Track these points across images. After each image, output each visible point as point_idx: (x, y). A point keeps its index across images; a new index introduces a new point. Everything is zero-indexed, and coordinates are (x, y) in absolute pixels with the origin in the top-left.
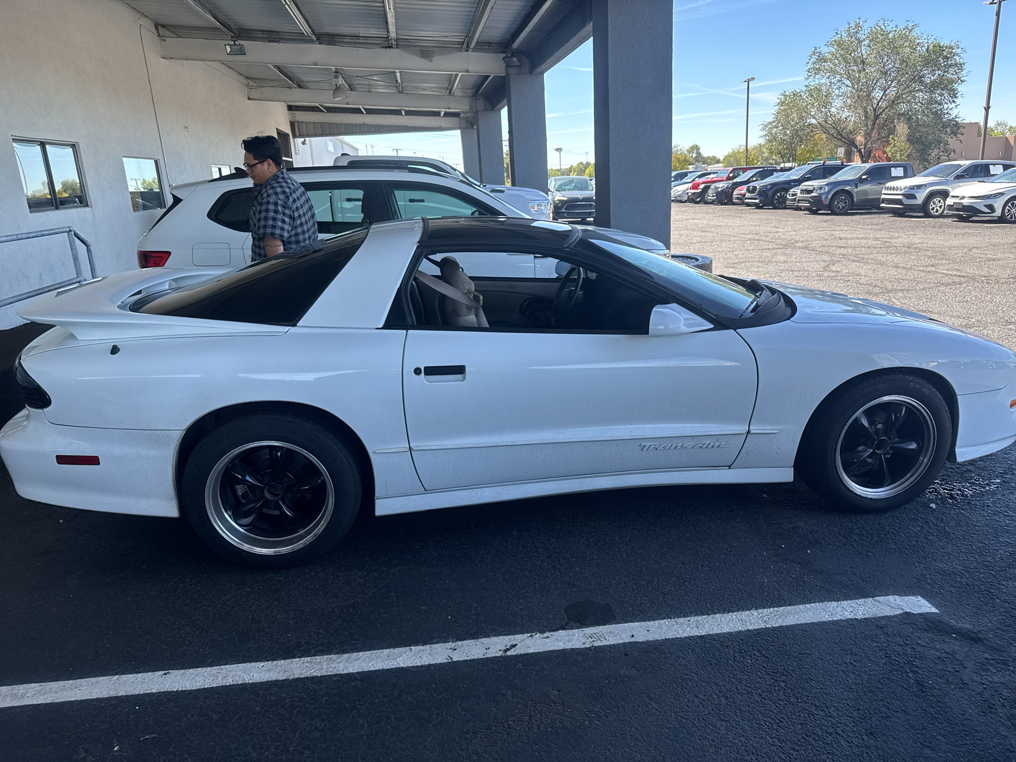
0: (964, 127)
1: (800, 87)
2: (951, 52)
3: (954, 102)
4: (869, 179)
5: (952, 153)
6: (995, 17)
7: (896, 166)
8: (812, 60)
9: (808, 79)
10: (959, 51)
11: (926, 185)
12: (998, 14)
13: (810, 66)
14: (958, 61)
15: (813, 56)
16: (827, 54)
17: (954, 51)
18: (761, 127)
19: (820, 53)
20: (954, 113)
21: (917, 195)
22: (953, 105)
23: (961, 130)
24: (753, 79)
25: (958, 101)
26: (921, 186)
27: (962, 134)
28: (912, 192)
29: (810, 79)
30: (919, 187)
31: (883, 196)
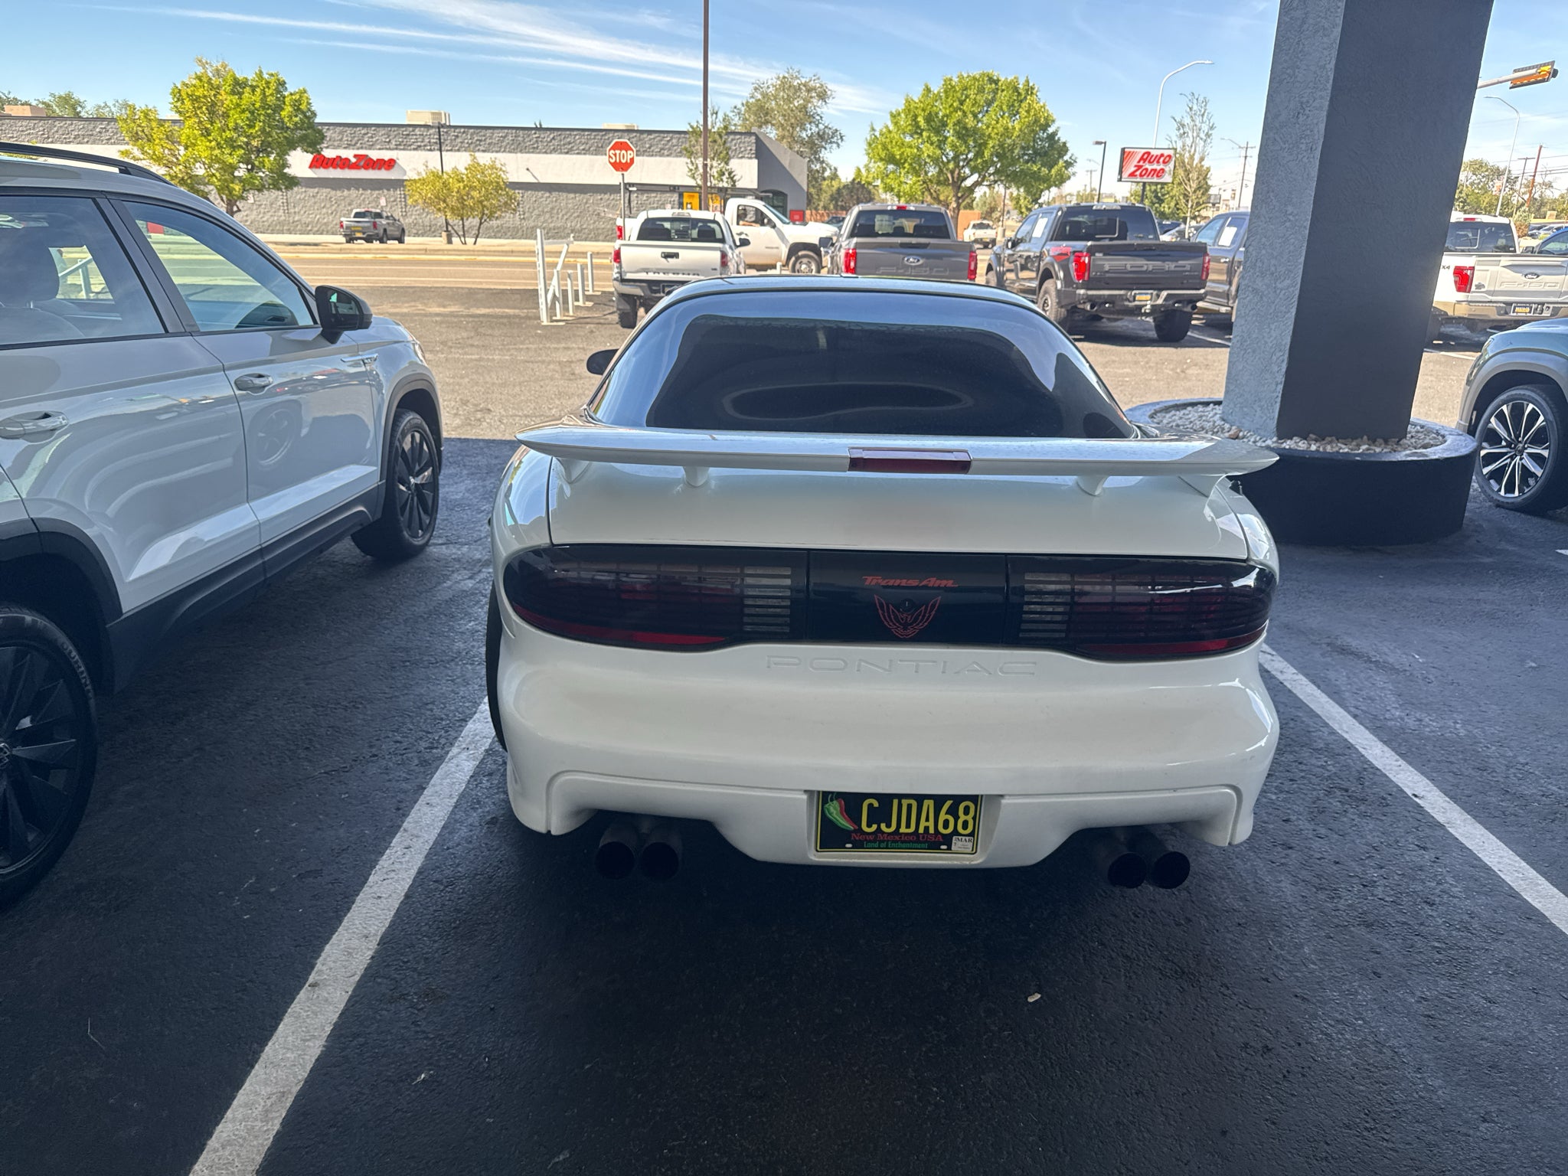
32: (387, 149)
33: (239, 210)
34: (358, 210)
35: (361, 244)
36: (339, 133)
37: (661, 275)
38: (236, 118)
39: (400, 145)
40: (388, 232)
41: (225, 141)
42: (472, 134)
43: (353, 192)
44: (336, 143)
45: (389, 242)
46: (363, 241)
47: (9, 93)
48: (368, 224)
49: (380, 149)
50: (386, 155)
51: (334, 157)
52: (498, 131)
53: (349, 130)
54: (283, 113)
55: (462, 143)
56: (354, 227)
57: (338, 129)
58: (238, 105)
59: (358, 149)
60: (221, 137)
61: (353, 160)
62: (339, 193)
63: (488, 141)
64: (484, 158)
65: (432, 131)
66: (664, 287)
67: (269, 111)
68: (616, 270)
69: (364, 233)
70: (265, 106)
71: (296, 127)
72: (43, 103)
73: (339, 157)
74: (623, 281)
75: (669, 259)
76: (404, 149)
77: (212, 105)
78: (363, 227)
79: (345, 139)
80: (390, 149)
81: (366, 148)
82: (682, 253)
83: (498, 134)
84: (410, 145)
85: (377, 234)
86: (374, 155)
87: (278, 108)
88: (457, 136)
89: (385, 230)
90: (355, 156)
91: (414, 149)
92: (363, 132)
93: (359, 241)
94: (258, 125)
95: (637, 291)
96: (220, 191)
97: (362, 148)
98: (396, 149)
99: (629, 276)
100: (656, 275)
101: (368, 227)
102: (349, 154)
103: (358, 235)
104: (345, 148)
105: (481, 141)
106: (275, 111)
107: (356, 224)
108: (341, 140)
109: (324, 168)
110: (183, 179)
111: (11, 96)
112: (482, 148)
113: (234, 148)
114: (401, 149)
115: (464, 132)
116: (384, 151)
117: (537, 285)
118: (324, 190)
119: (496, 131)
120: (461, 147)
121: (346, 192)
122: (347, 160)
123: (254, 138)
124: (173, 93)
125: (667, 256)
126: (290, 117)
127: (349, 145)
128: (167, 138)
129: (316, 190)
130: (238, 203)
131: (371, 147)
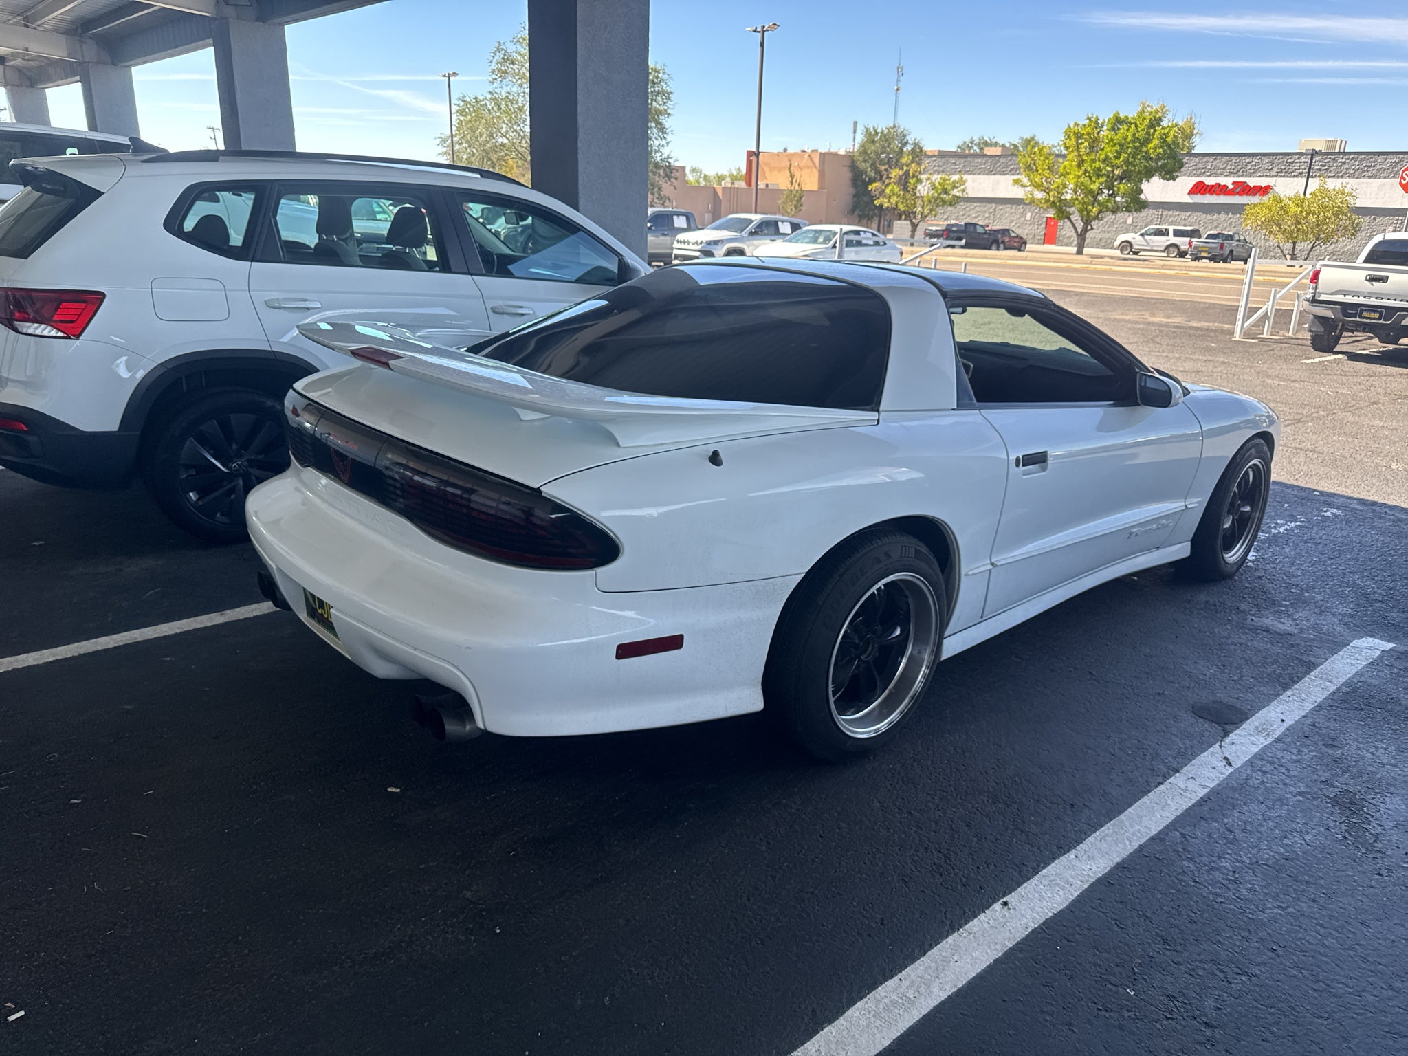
0: (677, 171)
1: (483, 93)
2: (657, 77)
3: (665, 138)
4: (653, 228)
5: (667, 201)
6: (760, 48)
7: (678, 214)
8: (496, 58)
9: (493, 83)
10: (665, 77)
11: (722, 241)
12: (762, 45)
13: (494, 66)
14: (664, 88)
15: (498, 53)
16: (514, 54)
17: (660, 75)
18: (438, 141)
19: (506, 51)
20: (666, 151)
21: (715, 252)
22: (664, 142)
23: (675, 174)
24: (455, 74)
25: (669, 138)
26: (719, 241)
27: (676, 179)
28: (709, 248)
29: (495, 85)
30: (716, 243)
31: (676, 252)
32: (1267, 176)
33: (1092, 229)
34: (1212, 232)
35: (1205, 263)
36: (1225, 162)
37: (1361, 298)
38: (1110, 151)
39: (1281, 172)
40: (1234, 253)
41: (1094, 170)
42: (1361, 160)
43: (1223, 216)
44: (1218, 172)
45: (1232, 262)
46: (1207, 261)
47: (994, 138)
48: (1216, 245)
49: (1260, 176)
50: (1263, 182)
51: (1214, 184)
52: (1391, 157)
53: (1234, 159)
54: (1151, 146)
55: (1347, 169)
56: (1202, 247)
57: (1224, 159)
58: (1112, 140)
59: (1238, 177)
60: (1091, 167)
61: (1231, 187)
62: (1209, 217)
63: (1378, 167)
64: (1333, 184)
65: (1303, 159)
66: (1362, 311)
67: (1137, 144)
68: (1311, 291)
69: (1209, 253)
70: (1135, 139)
71: (1159, 158)
72: (1013, 145)
73: (1218, 185)
74: (1314, 301)
75: (1374, 283)
76: (1284, 176)
77: (1094, 141)
78: (1209, 248)
79: (1229, 167)
80: (1270, 176)
81: (1246, 176)
82: (1393, 277)
83: (1391, 160)
84: (1291, 173)
85: (1222, 255)
86: (1252, 182)
87: (1148, 140)
88: (1344, 163)
89: (1232, 251)
90: (1234, 183)
91: (1294, 176)
92: (1247, 161)
93: (1204, 260)
94: (1124, 156)
95: (1328, 313)
96: (1081, 211)
97: (1242, 176)
98: (1277, 176)
99: (1323, 297)
100: (1356, 298)
101: (1215, 248)
102: (1228, 182)
103: (1204, 254)
104: (1226, 176)
105: (1369, 167)
106: (1142, 145)
107: (1204, 245)
108: (1224, 169)
109: (1202, 194)
110: (1053, 202)
111: (994, 141)
112: (1367, 174)
113: (1099, 176)
114: (1281, 176)
115: (1353, 159)
116: (1263, 178)
117: (1239, 301)
118: (1196, 214)
119: (1389, 157)
120: (1345, 173)
121: (1216, 216)
122: (1226, 186)
123: (1118, 167)
124: (1066, 133)
125: (1372, 279)
126: (1155, 149)
127: (1232, 173)
128: (1049, 169)
129: (1189, 214)
130: (1093, 223)
131: (1251, 175)
